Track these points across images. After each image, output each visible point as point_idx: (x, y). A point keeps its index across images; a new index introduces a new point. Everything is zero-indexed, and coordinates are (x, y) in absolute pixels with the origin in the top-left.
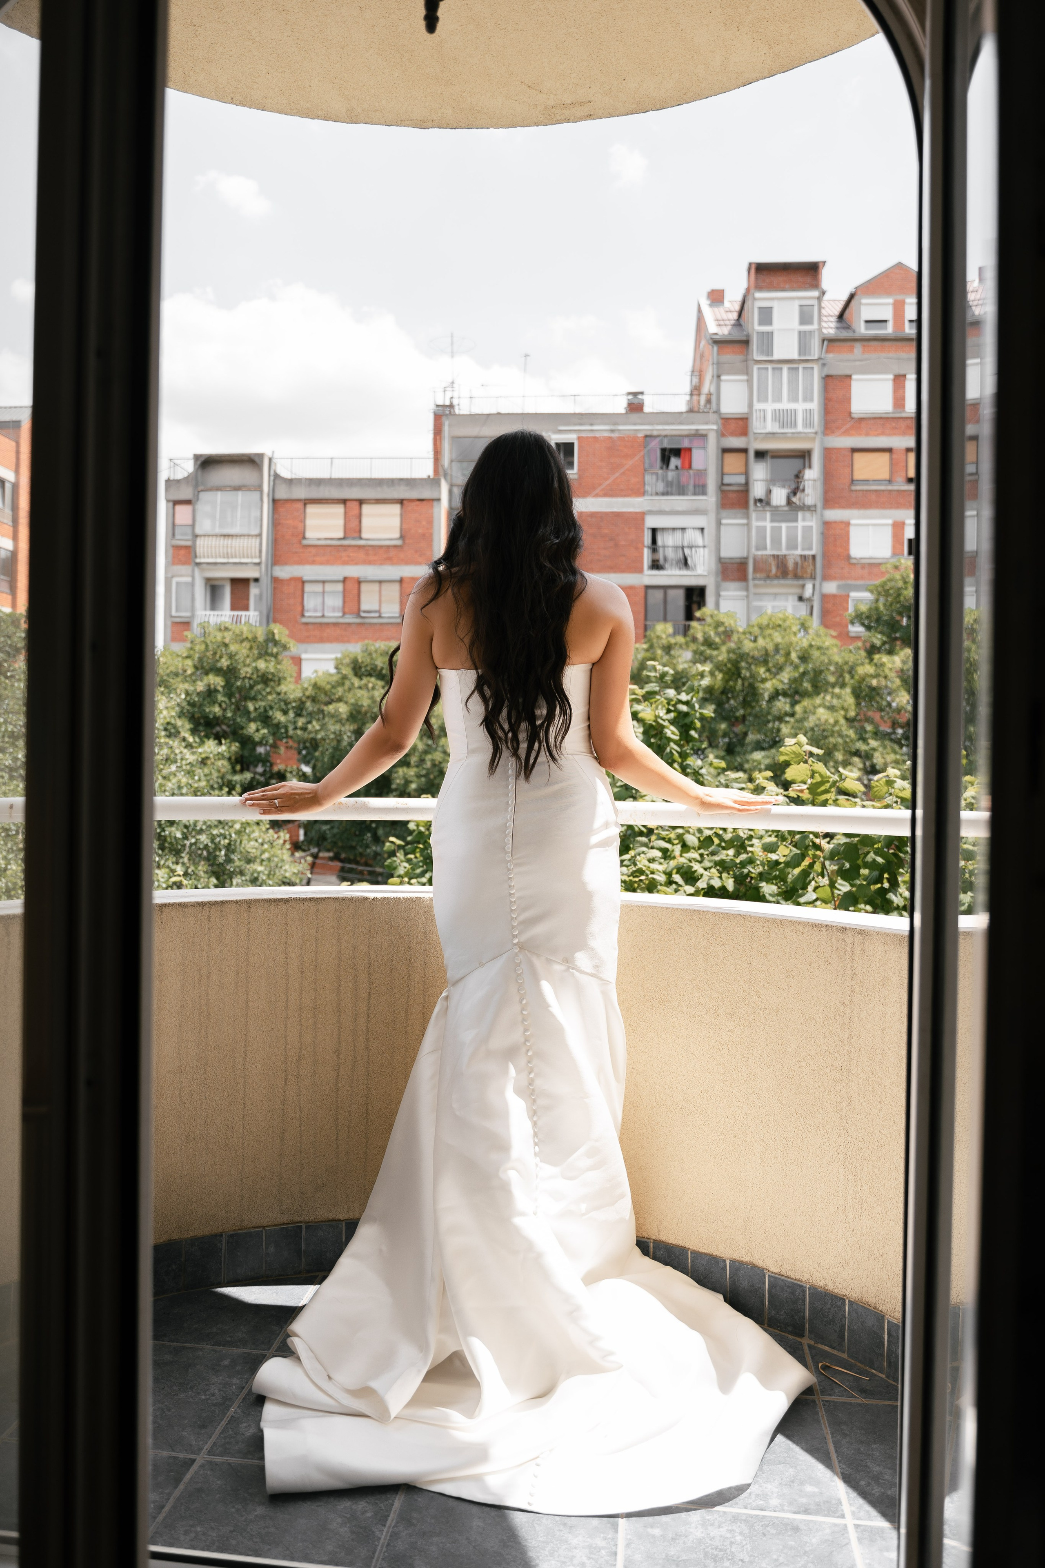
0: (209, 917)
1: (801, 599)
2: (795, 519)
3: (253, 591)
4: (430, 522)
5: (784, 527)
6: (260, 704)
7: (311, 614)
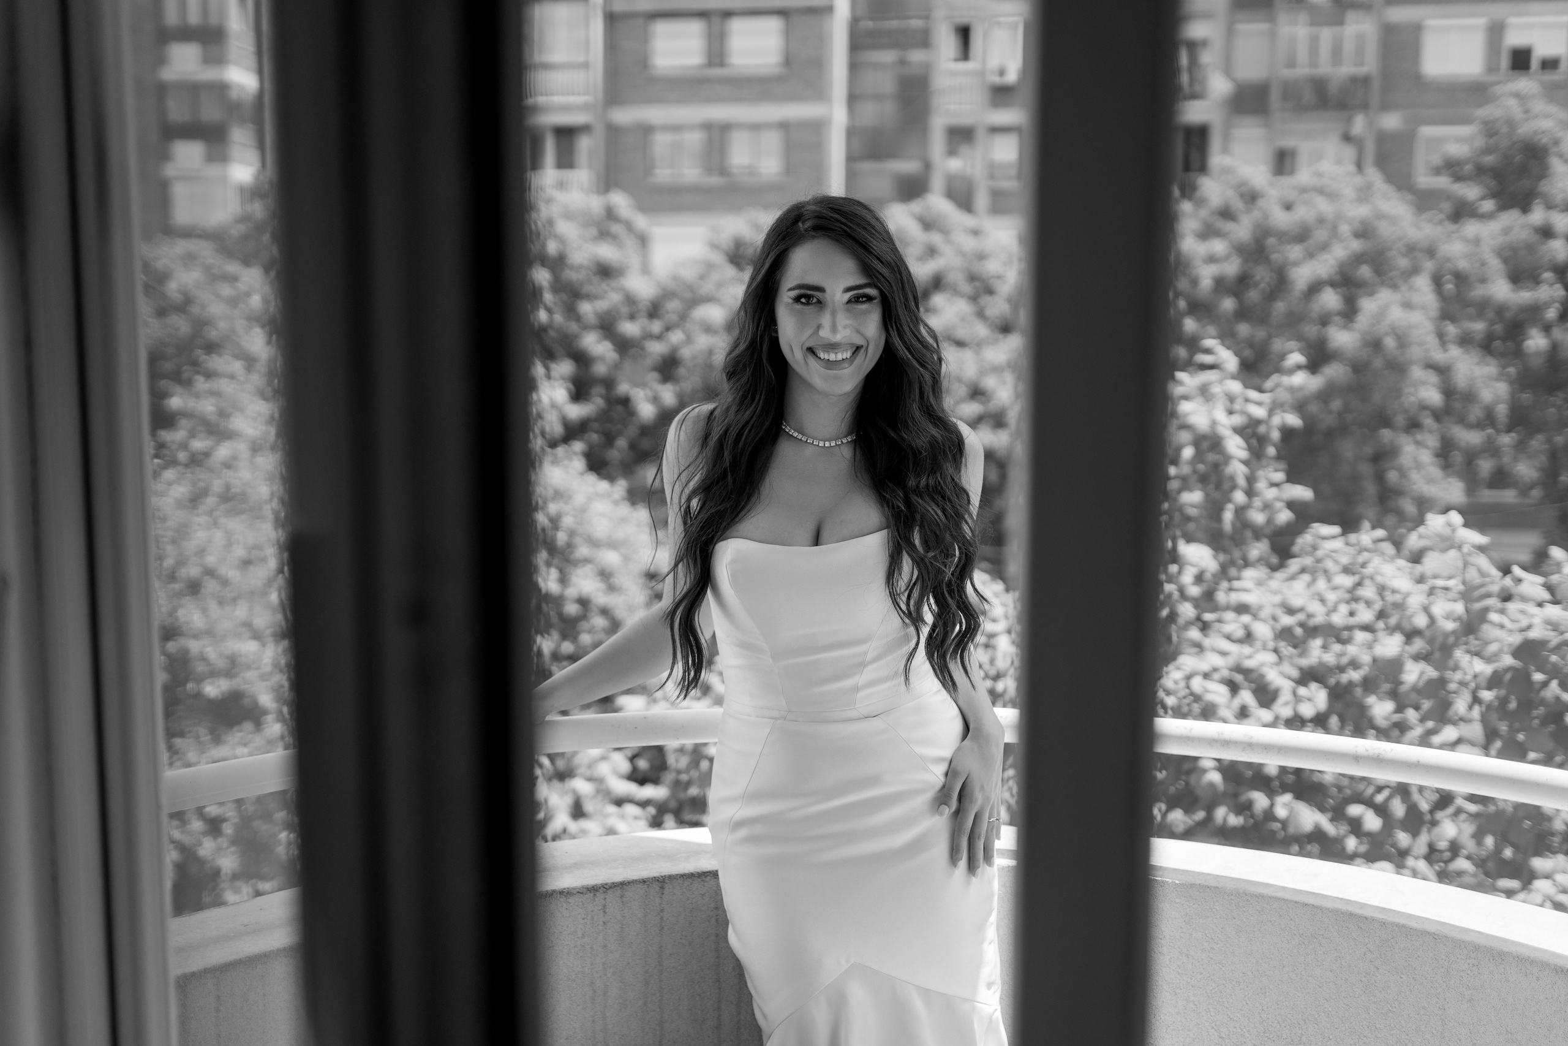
1: (1347, 138)
2: (1340, 22)
3: (584, 145)
4: (822, 41)
5: (1326, 34)
6: (602, 305)
7: (663, 175)
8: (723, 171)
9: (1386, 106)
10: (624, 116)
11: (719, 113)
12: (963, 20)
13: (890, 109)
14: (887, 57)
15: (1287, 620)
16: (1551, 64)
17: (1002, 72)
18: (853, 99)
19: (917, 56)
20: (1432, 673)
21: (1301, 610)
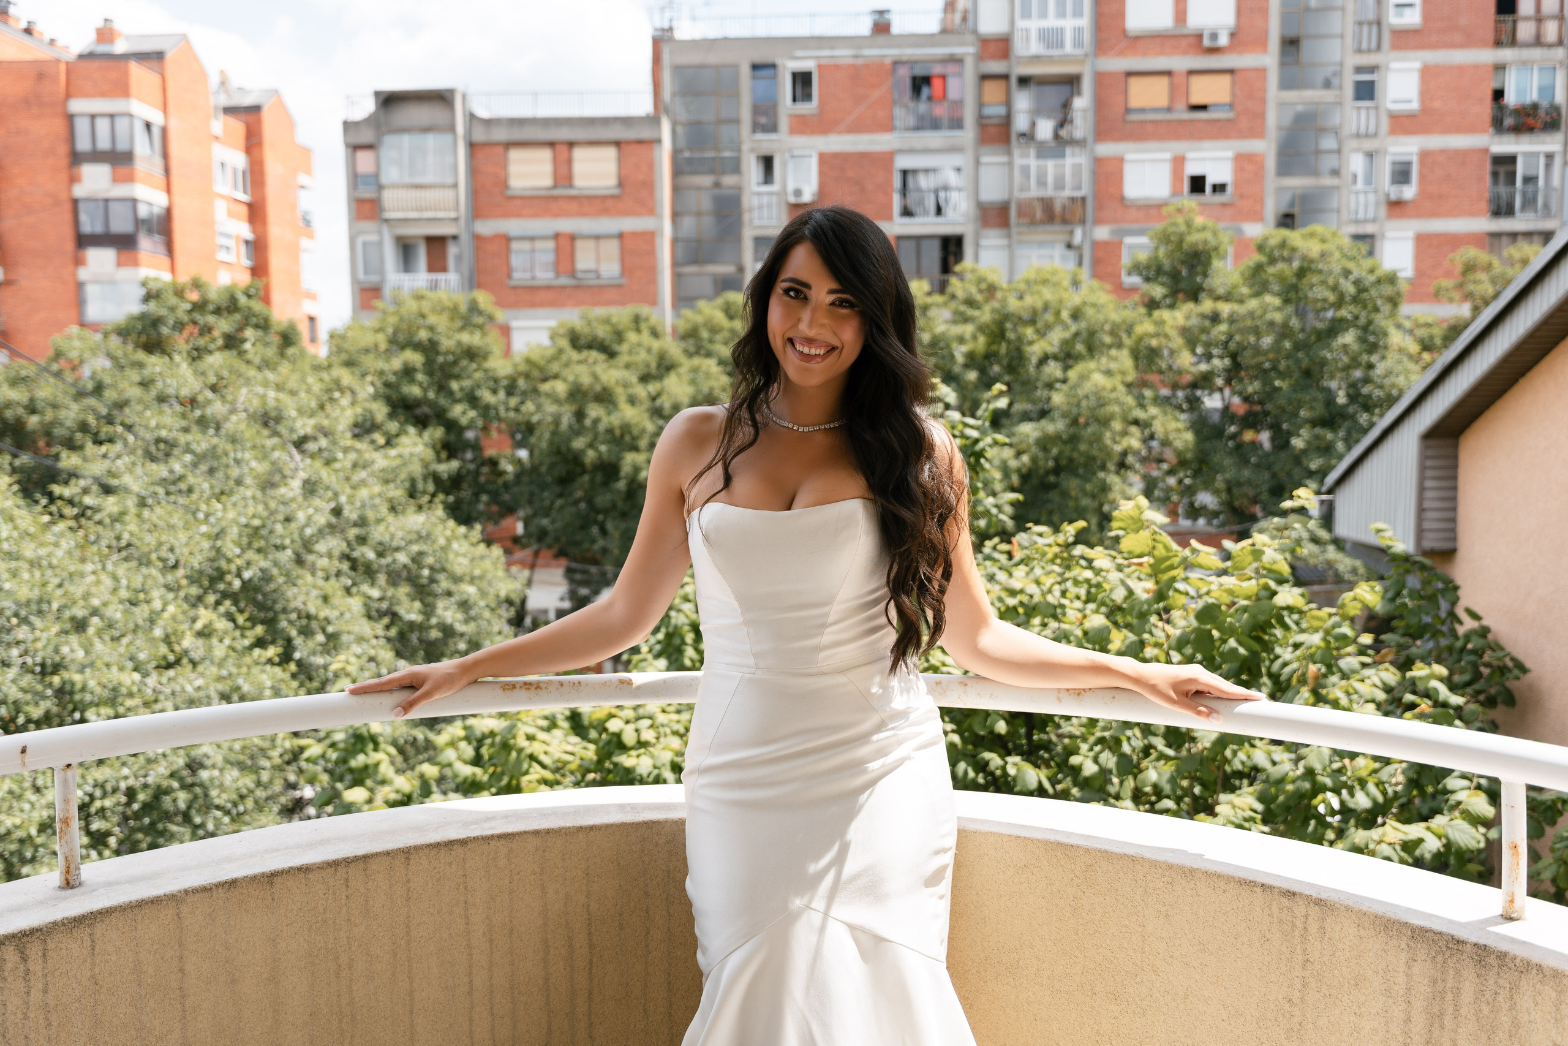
0: (347, 880)
1: (1069, 246)
2: (1063, 156)
3: (452, 250)
4: (651, 167)
5: (1050, 165)
6: (467, 383)
7: (520, 276)
8: (573, 273)
9: (1098, 221)
10: (486, 228)
11: (566, 225)
12: (766, 152)
13: (708, 221)
14: (706, 180)
15: (1012, 602)
16: (1219, 188)
17: (798, 193)
18: (676, 215)
19: (729, 180)
20: (1132, 637)
21: (1022, 591)
